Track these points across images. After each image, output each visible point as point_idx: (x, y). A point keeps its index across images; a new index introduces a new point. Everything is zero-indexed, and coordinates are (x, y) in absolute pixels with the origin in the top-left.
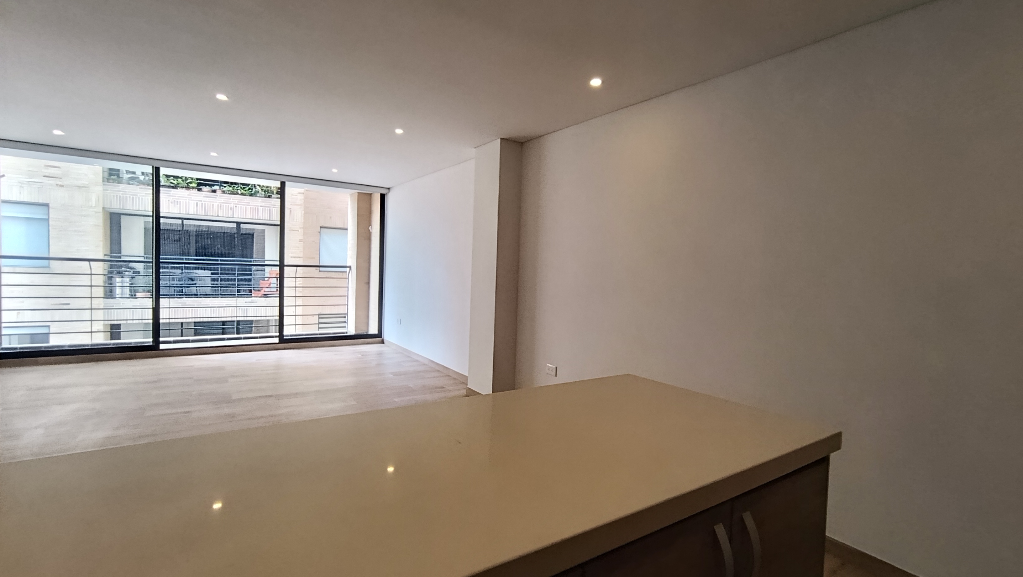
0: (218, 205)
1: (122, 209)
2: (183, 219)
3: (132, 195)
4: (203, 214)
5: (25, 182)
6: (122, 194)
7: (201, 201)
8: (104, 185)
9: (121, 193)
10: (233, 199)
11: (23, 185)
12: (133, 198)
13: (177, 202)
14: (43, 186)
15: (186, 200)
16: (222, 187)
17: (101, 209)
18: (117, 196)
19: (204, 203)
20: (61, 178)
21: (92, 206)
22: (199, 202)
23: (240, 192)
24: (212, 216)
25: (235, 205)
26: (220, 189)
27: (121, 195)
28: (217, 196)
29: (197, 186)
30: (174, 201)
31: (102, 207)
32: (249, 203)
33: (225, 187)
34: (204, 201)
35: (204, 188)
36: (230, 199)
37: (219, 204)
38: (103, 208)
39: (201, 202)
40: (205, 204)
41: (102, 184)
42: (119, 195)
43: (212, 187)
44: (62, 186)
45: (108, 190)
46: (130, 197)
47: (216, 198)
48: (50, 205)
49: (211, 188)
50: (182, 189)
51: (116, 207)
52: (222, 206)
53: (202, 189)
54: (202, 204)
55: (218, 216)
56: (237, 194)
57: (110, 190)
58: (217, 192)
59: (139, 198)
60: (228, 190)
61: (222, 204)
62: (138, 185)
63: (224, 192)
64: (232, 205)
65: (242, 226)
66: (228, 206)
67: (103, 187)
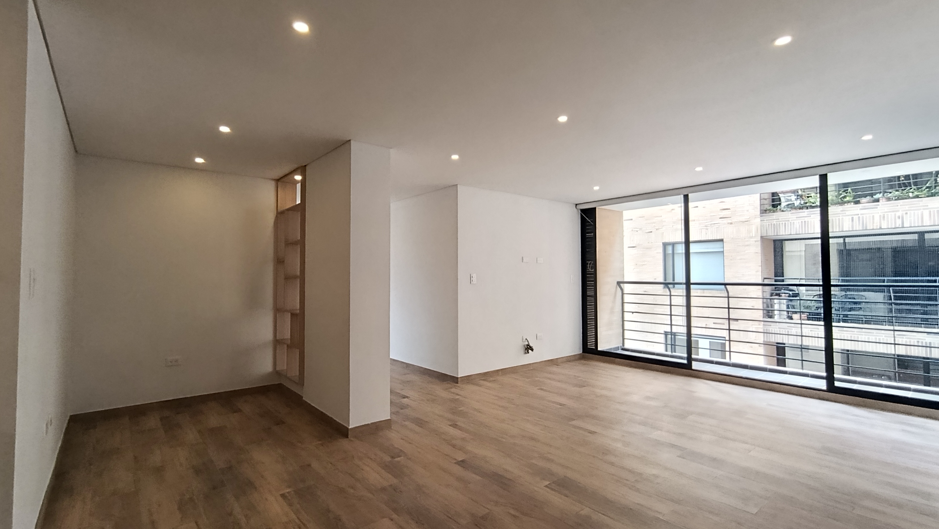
0: (880, 216)
1: (776, 235)
2: (844, 237)
3: (783, 221)
4: (861, 229)
5: (708, 225)
7: (858, 214)
8: (761, 216)
9: (775, 221)
10: (901, 205)
11: (708, 228)
12: (785, 223)
14: (719, 226)
15: (839, 216)
16: (886, 194)
17: (760, 238)
18: (771, 224)
19: (861, 216)
20: (730, 217)
21: (752, 236)
22: (854, 217)
23: (911, 195)
24: (873, 229)
25: (904, 212)
26: (884, 197)
27: (775, 223)
28: (878, 205)
29: (854, 199)
31: (760, 236)
32: (928, 206)
33: (890, 193)
34: (861, 214)
35: (863, 200)
36: (898, 206)
37: (882, 214)
38: (762, 237)
39: (857, 216)
40: (863, 217)
41: (759, 216)
42: (773, 223)
43: (874, 196)
44: (731, 223)
45: (764, 220)
46: (782, 223)
47: (877, 208)
48: (724, 240)
49: (872, 197)
50: (835, 205)
51: (772, 234)
52: (886, 216)
53: (860, 201)
54: (859, 217)
55: (881, 228)
56: (909, 198)
57: (766, 220)
58: (880, 201)
59: (791, 223)
60: (895, 195)
61: (886, 214)
62: (790, 211)
63: (889, 199)
64: (899, 214)
65: (927, 236)
66: (895, 215)
67: (760, 219)
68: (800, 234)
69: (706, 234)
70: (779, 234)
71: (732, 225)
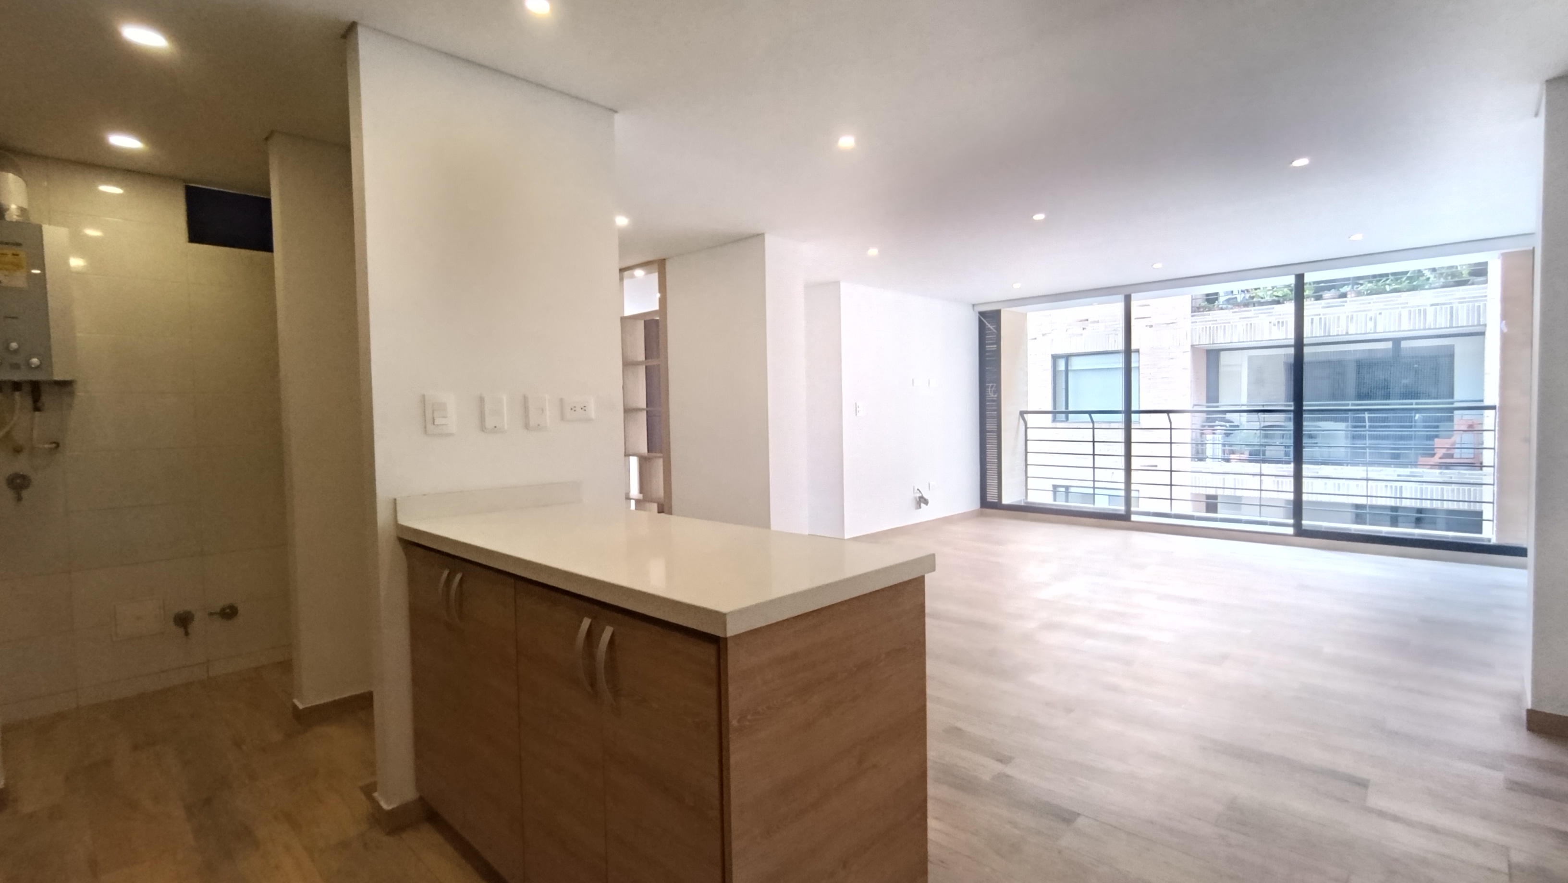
0: (1348, 317)
1: (1213, 344)
3: (1222, 323)
4: (1322, 335)
6: (1212, 324)
7: (1319, 315)
8: (1192, 316)
9: (1211, 322)
10: (1374, 303)
12: (1225, 326)
13: (1283, 322)
16: (1355, 286)
17: (1189, 347)
18: (1206, 327)
19: (1323, 317)
20: (1150, 317)
21: (1180, 345)
22: (1315, 318)
23: (1388, 288)
24: (1338, 335)
26: (1354, 290)
27: (1210, 326)
28: (1346, 302)
29: (1314, 293)
30: (1279, 322)
31: (1190, 344)
32: (1407, 303)
33: (1362, 284)
34: (1324, 315)
35: (1327, 294)
36: (1370, 303)
37: (1349, 315)
38: (1192, 346)
39: (1318, 317)
40: (1325, 318)
41: (1190, 316)
42: (1208, 326)
43: (1340, 289)
44: (1151, 326)
45: (1196, 322)
46: (1221, 327)
47: (1344, 306)
48: (1140, 351)
49: (1338, 290)
50: (1290, 301)
51: (1205, 341)
52: (1354, 317)
53: (1323, 296)
54: (1320, 319)
55: (1347, 334)
56: (1385, 292)
57: (1199, 322)
58: (1349, 296)
59: (1232, 325)
60: (1367, 288)
61: (1354, 314)
62: (1232, 309)
63: (1359, 294)
64: (1370, 314)
65: (1404, 344)
66: (1367, 315)
67: (1191, 320)
68: (1244, 342)
69: (1115, 341)
70: (1215, 342)
71: (1152, 328)
